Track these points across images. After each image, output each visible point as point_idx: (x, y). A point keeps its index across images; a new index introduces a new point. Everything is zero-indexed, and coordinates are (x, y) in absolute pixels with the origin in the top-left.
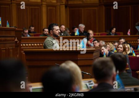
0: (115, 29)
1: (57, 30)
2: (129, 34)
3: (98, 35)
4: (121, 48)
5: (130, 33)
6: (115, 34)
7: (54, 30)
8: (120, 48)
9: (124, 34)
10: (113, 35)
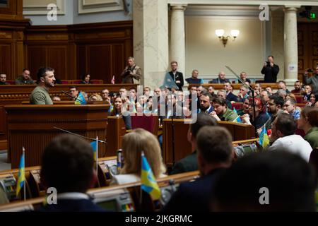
0: (88, 76)
1: (50, 77)
2: (113, 82)
3: (71, 83)
4: (120, 102)
5: (115, 81)
6: (90, 82)
7: (47, 77)
8: (118, 103)
9: (104, 83)
10: (87, 84)
